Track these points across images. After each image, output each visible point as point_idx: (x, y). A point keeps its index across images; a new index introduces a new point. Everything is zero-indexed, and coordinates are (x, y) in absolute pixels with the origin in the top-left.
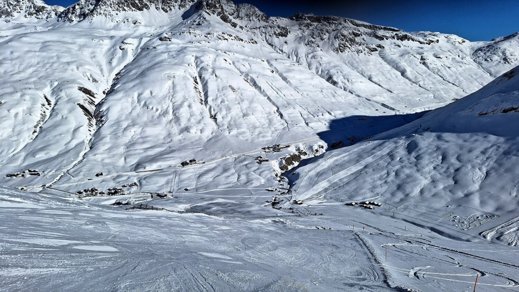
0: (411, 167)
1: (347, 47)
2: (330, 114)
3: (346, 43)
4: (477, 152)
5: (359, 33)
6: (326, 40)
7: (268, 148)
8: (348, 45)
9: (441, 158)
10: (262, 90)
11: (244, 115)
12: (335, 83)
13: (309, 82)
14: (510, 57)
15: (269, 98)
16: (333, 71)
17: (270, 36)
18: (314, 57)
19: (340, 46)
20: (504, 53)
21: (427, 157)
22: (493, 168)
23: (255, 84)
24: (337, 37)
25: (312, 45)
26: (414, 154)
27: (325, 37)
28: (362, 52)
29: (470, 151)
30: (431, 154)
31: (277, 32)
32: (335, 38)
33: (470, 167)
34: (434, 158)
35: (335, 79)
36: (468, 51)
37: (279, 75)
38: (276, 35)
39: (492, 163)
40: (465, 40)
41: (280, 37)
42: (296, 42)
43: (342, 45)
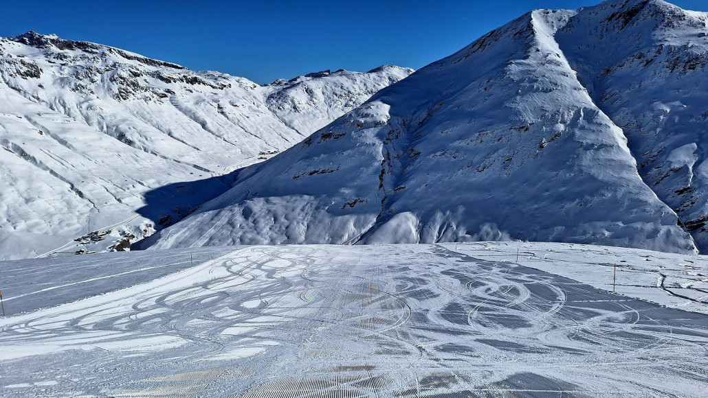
0: (251, 232)
1: (130, 92)
2: (142, 184)
3: (128, 88)
4: (298, 210)
5: (139, 72)
6: (98, 82)
7: (84, 238)
8: (131, 90)
9: (273, 219)
10: (38, 162)
11: (27, 201)
12: (130, 143)
13: (98, 144)
14: (298, 105)
15: (52, 172)
16: (123, 127)
17: (11, 75)
18: (90, 107)
19: (120, 92)
20: (292, 101)
21: (262, 220)
22: (311, 221)
23: (23, 154)
24: (114, 80)
25: (83, 91)
26: (251, 219)
27: (95, 78)
28: (150, 99)
29: (293, 210)
30: (264, 217)
31: (22, 71)
32: (111, 80)
33: (295, 223)
34: (268, 220)
35: (129, 137)
36: (262, 99)
37: (52, 136)
38: (22, 75)
39: (309, 217)
40: (256, 84)
41: (28, 78)
42: (57, 85)
43: (122, 90)
